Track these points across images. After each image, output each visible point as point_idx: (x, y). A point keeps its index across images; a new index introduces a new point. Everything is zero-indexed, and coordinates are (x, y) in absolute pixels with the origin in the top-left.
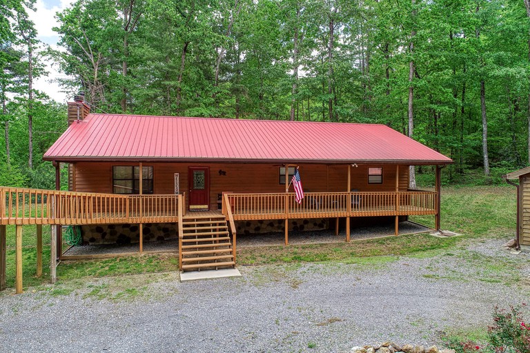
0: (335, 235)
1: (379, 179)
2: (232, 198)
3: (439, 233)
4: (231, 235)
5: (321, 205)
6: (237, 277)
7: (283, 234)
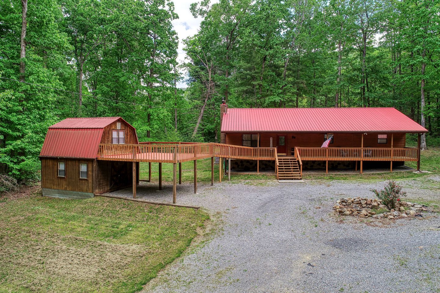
0: (355, 170)
1: (385, 141)
2: (300, 150)
3: (419, 172)
4: (300, 166)
5: (348, 154)
6: (303, 182)
7: (325, 169)
